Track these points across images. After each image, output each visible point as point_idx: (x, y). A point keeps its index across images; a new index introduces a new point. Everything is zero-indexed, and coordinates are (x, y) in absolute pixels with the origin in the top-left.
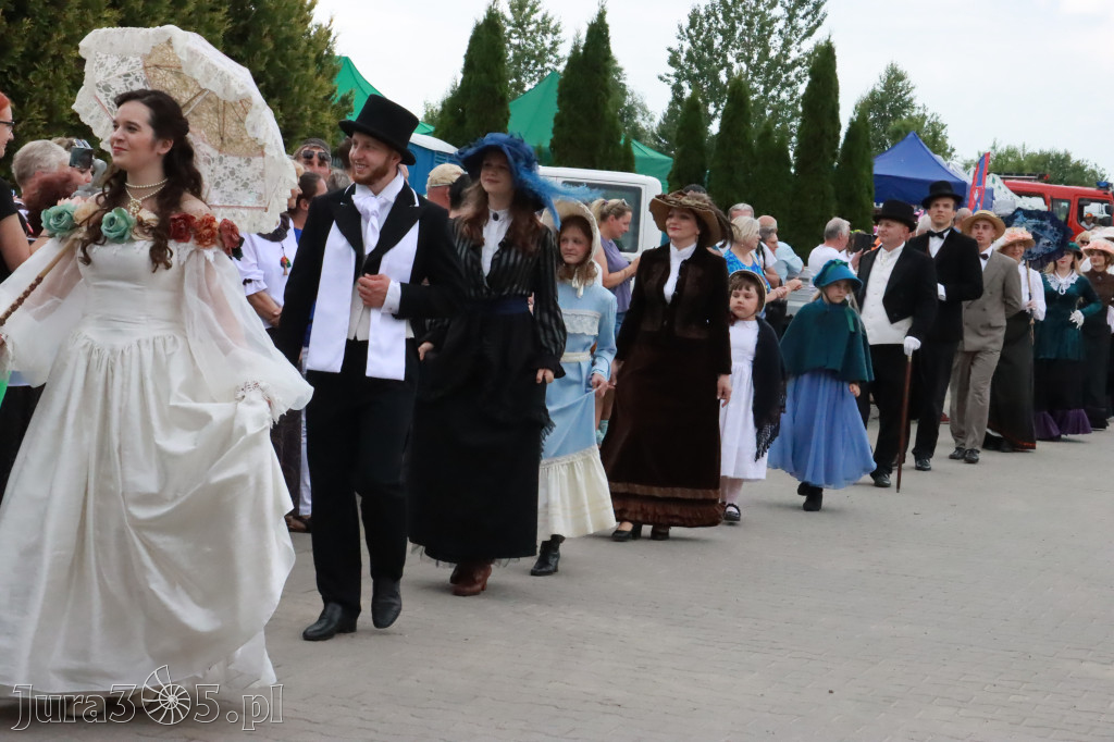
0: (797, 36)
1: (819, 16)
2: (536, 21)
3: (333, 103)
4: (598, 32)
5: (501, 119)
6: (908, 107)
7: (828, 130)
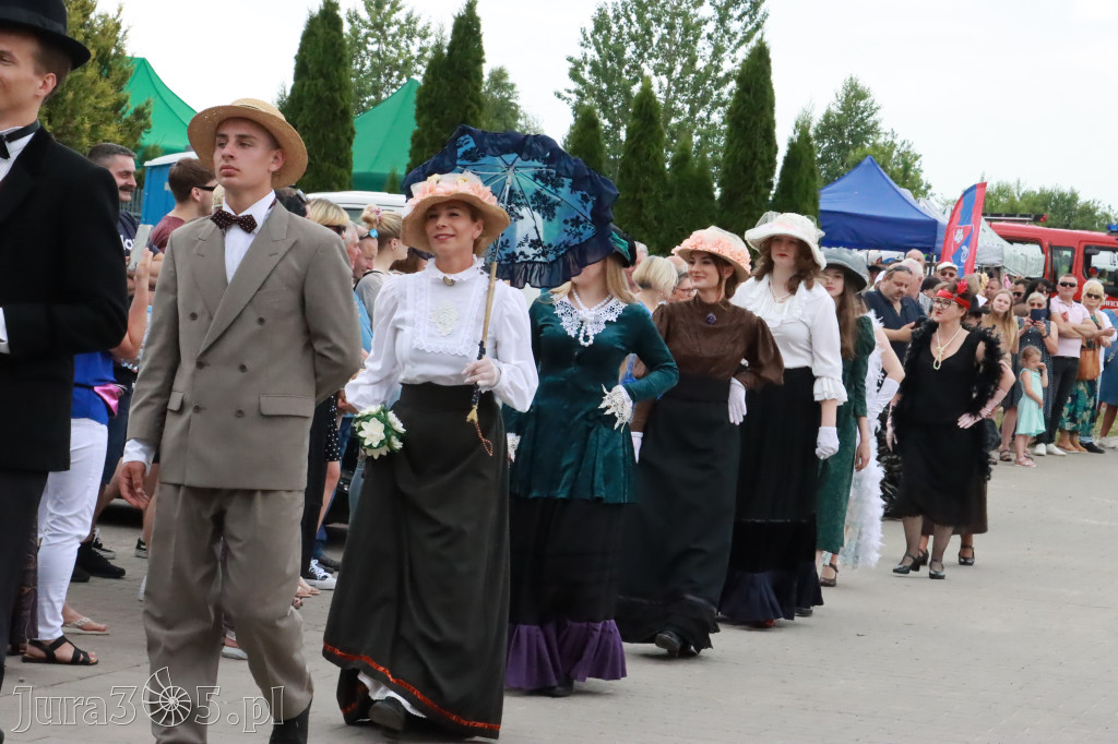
0: (730, 41)
1: (759, 17)
2: (397, 22)
3: (124, 117)
4: (467, 29)
5: (343, 138)
6: (872, 133)
7: (762, 153)
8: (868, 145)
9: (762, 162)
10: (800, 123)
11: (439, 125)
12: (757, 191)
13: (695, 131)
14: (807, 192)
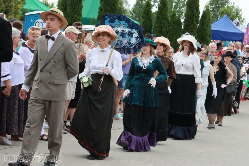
5: (80, 8)
6: (227, 3)
7: (196, 14)
8: (226, 7)
9: (196, 16)
10: (206, 6)
11: (107, 5)
12: (194, 24)
13: (174, 2)
14: (208, 25)
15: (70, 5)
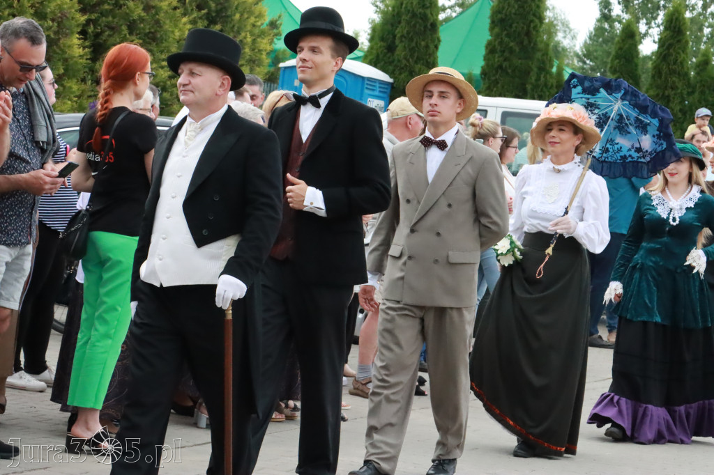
5: (432, 46)
15: (405, 37)
